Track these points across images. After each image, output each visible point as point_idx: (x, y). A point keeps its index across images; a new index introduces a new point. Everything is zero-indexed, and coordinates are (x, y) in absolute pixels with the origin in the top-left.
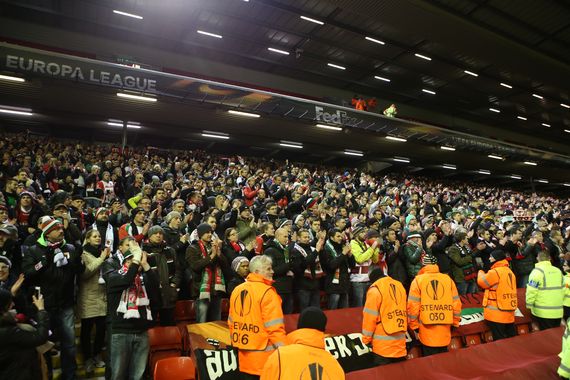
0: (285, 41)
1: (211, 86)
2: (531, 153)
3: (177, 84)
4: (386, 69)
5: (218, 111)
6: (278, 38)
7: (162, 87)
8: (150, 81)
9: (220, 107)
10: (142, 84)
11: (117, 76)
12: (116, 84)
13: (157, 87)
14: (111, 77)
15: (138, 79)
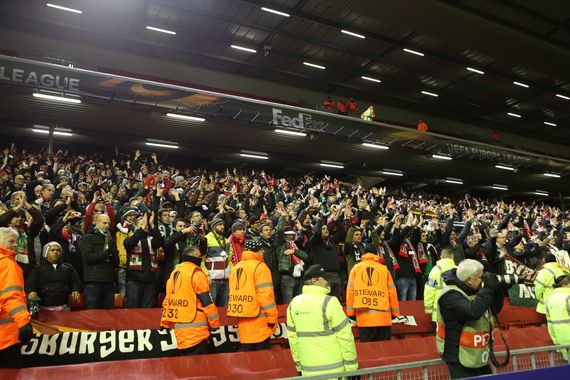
0: (251, 36)
1: (146, 86)
2: (552, 163)
3: (104, 84)
4: (375, 68)
5: (153, 114)
6: (241, 34)
7: (85, 87)
8: (71, 80)
9: (156, 109)
10: (62, 83)
11: (33, 74)
12: (31, 83)
13: (81, 87)
14: (25, 76)
15: (58, 78)
